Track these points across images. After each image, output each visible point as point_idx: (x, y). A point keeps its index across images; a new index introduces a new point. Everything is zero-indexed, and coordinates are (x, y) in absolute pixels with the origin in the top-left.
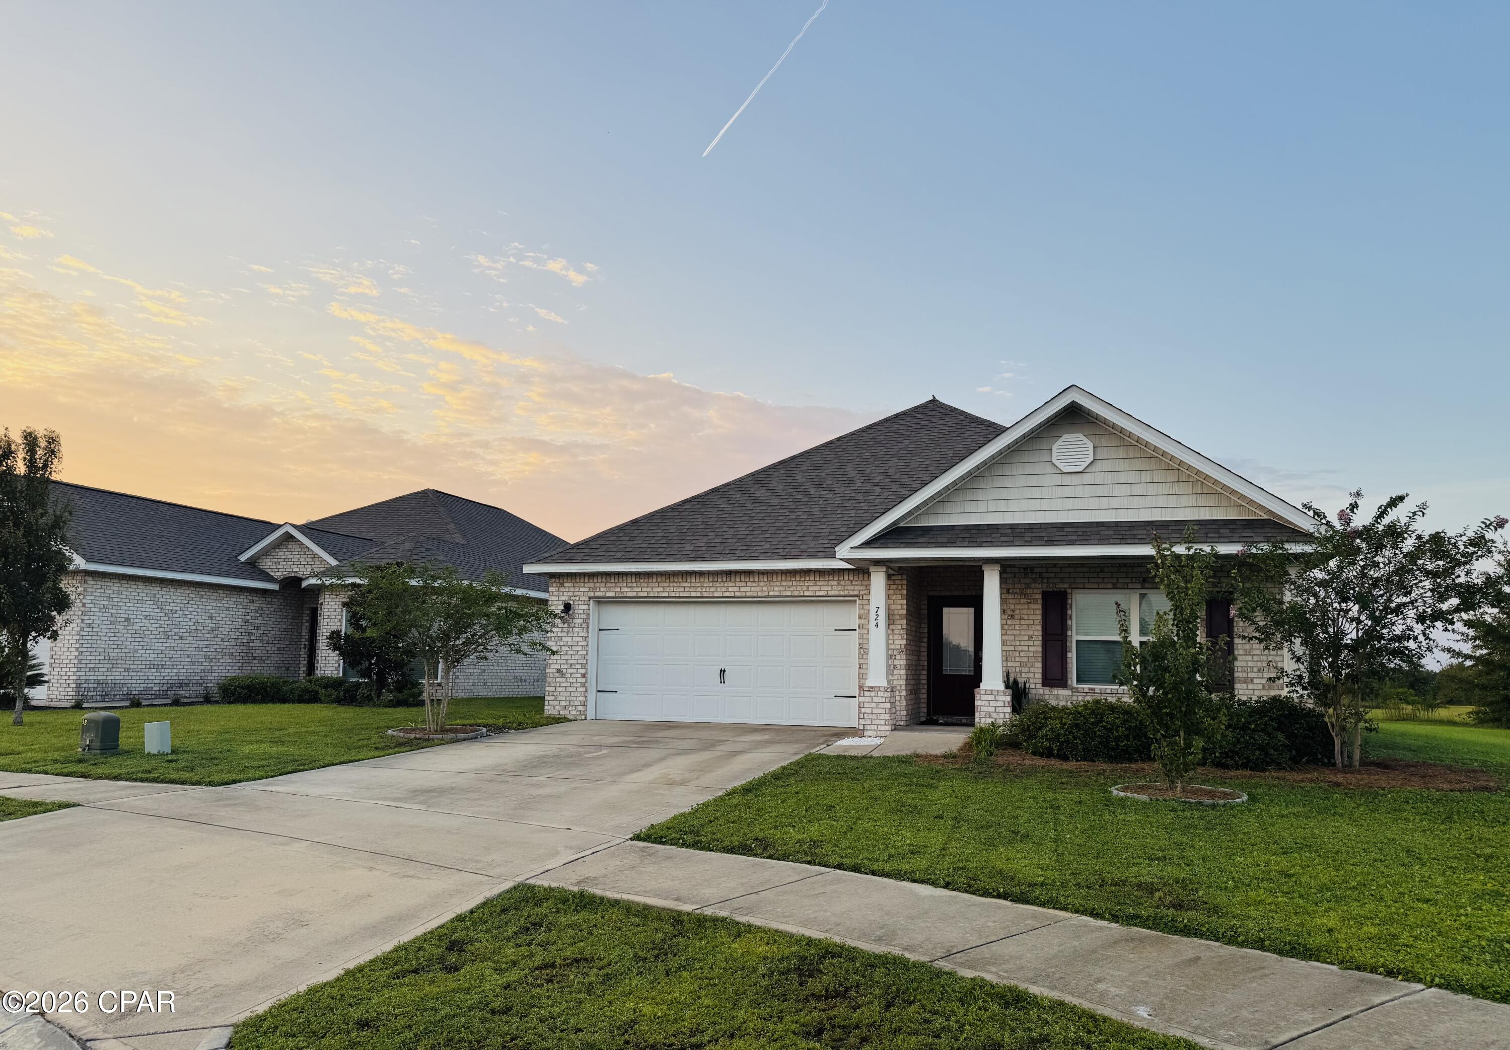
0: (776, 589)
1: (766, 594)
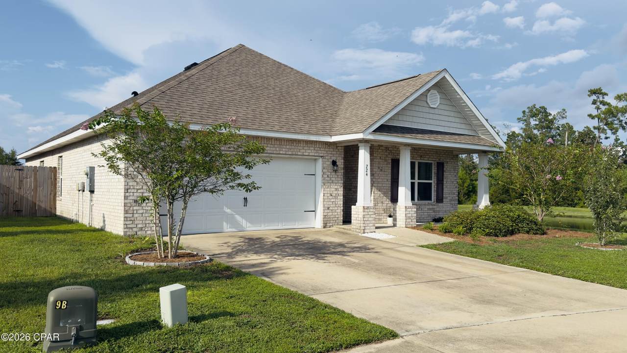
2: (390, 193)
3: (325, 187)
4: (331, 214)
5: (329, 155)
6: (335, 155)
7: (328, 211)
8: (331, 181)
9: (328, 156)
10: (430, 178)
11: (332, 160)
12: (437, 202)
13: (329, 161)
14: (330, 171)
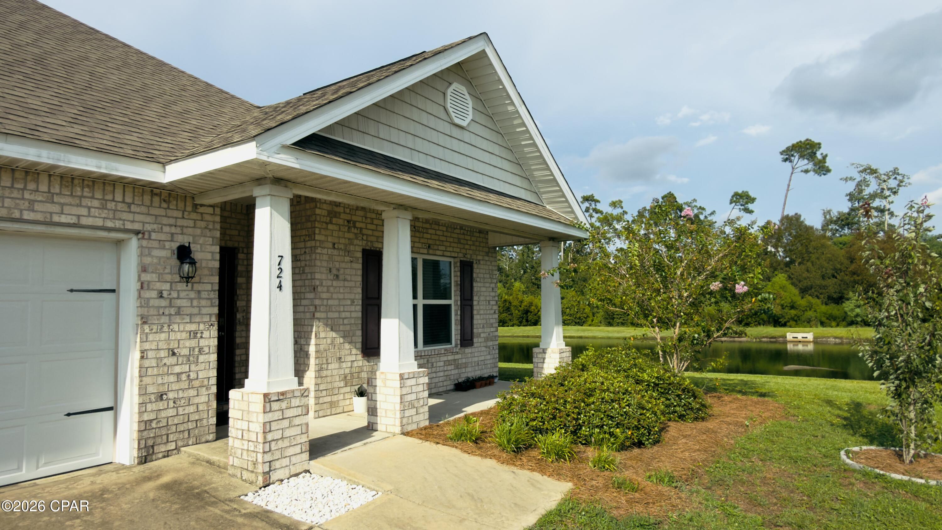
2: (359, 333)
3: (147, 331)
4: (172, 412)
5: (166, 229)
6: (190, 231)
7: (161, 405)
8: (173, 311)
9: (161, 231)
10: (447, 296)
11: (175, 245)
12: (462, 345)
13: (163, 248)
14: (168, 277)
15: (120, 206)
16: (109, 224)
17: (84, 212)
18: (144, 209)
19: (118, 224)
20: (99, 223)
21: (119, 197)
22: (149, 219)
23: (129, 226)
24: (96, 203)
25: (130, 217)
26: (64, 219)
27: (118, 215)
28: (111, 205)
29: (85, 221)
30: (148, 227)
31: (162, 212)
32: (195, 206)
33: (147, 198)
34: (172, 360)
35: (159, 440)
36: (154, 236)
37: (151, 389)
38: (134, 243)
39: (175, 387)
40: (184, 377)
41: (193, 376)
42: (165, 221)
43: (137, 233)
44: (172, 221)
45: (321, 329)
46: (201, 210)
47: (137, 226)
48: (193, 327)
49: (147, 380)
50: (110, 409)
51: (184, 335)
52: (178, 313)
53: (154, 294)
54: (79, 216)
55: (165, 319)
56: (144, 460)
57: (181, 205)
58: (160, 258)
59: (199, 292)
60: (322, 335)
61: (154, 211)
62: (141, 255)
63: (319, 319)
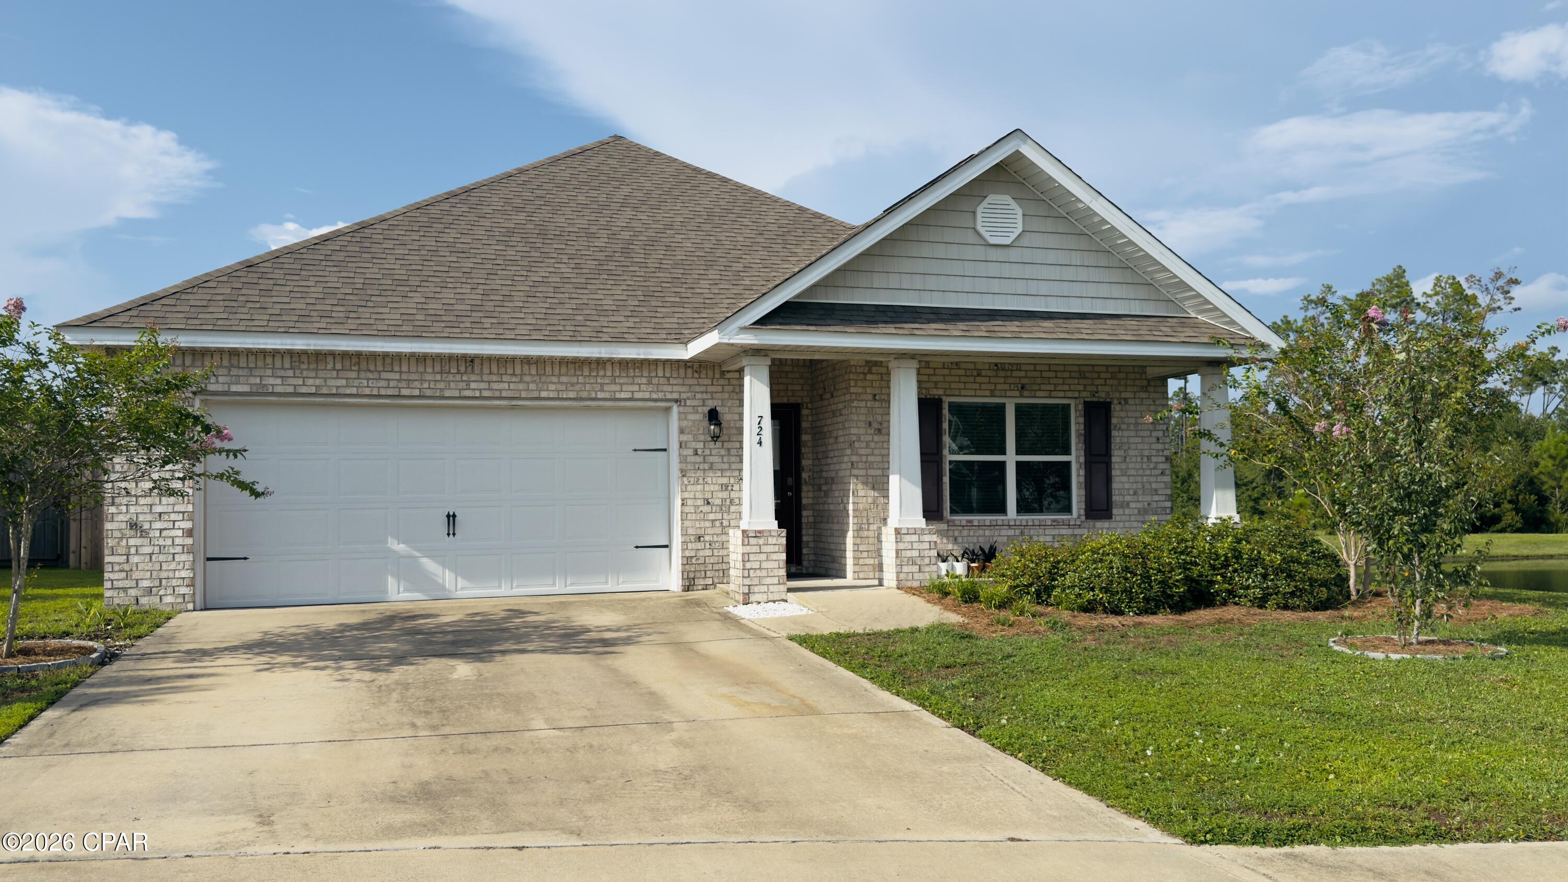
0: (552, 387)
1: (535, 394)
3: (686, 482)
4: (708, 552)
5: (699, 396)
6: (719, 395)
7: (700, 545)
8: (706, 466)
9: (694, 398)
11: (706, 409)
12: (1088, 516)
13: (697, 412)
14: (702, 438)
15: (662, 381)
16: (654, 396)
17: (636, 388)
18: (680, 381)
19: (661, 395)
20: (647, 395)
21: (660, 374)
22: (684, 389)
23: (669, 396)
24: (644, 380)
25: (669, 388)
26: (623, 395)
27: (660, 388)
28: (655, 381)
29: (637, 395)
30: (684, 396)
31: (694, 381)
32: (723, 373)
33: (682, 371)
34: (707, 509)
35: (698, 575)
36: (688, 402)
37: (690, 531)
38: (675, 409)
39: (710, 531)
40: (718, 524)
41: (725, 523)
42: (698, 389)
43: (676, 401)
44: (703, 389)
45: (860, 486)
46: (728, 376)
47: (675, 396)
48: (725, 481)
49: (687, 523)
50: (666, 546)
51: (717, 488)
52: (711, 468)
53: (691, 452)
54: (632, 392)
55: (700, 473)
56: (687, 588)
57: (710, 374)
58: (694, 421)
59: (729, 449)
60: (861, 493)
61: (688, 382)
62: (680, 419)
63: (857, 477)
